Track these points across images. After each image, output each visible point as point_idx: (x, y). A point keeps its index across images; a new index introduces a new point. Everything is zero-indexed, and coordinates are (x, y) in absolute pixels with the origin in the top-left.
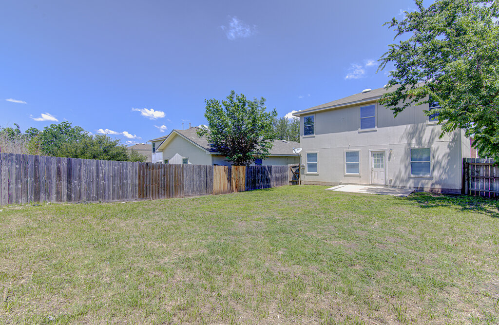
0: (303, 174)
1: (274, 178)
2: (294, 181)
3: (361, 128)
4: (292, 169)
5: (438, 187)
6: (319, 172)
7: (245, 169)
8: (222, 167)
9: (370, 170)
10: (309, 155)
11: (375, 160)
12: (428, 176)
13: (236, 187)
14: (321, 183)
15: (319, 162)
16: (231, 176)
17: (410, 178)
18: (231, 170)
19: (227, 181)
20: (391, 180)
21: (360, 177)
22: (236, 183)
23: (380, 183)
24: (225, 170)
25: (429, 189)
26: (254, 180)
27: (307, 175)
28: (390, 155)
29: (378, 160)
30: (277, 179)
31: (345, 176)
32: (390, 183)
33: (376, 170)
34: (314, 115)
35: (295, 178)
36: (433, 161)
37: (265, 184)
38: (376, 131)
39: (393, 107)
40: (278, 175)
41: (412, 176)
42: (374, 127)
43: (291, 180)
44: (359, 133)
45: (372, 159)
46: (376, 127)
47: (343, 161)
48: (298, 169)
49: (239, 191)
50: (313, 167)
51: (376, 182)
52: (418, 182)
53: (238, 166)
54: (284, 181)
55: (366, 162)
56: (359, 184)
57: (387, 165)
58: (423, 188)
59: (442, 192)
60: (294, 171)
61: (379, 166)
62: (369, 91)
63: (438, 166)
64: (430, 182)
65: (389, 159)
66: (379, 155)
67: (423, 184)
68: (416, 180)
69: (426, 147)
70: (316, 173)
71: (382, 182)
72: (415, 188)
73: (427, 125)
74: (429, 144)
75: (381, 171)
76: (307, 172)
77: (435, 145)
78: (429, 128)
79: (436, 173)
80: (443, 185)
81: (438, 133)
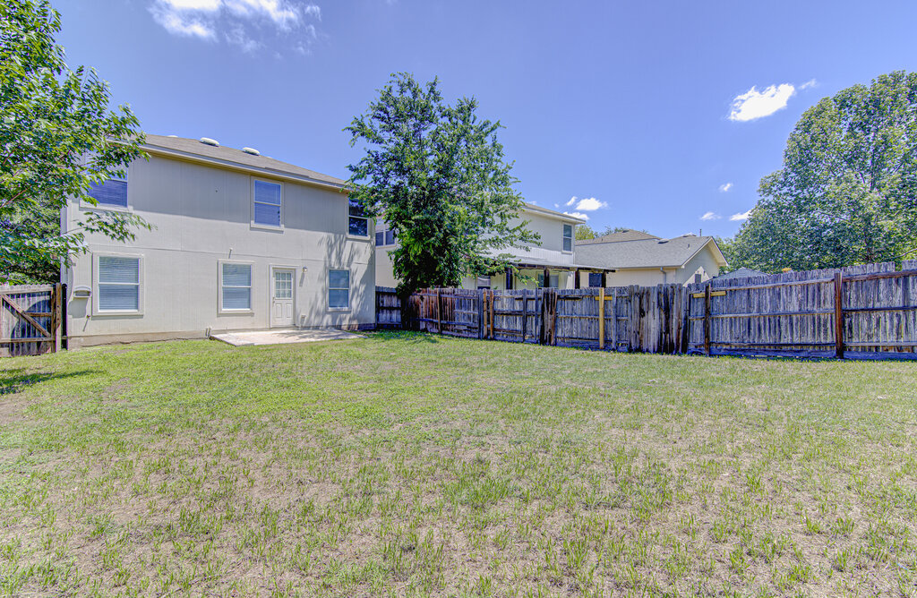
0: (81, 314)
2: (25, 340)
3: (256, 222)
5: (355, 323)
6: (144, 309)
9: (271, 301)
10: (107, 263)
11: (278, 284)
12: (346, 309)
14: (146, 337)
15: (147, 281)
17: (326, 312)
20: (303, 317)
21: (252, 315)
23: (285, 324)
25: (346, 325)
27: (98, 318)
28: (303, 276)
29: (284, 284)
31: (220, 315)
32: (302, 322)
33: (280, 301)
35: (26, 329)
36: (352, 287)
38: (282, 232)
41: (330, 309)
42: (279, 224)
43: (6, 339)
44: (252, 229)
45: (273, 280)
46: (283, 226)
47: (212, 283)
48: (51, 302)
50: (121, 295)
51: (279, 323)
52: (337, 318)
55: (264, 285)
56: (250, 330)
57: (297, 293)
58: (341, 326)
59: (358, 329)
60: (22, 305)
61: (284, 295)
63: (356, 294)
64: (348, 317)
65: (301, 282)
66: (285, 276)
67: (341, 321)
68: (335, 315)
69: (346, 268)
70: (134, 311)
71: (289, 322)
72: (333, 326)
73: (347, 239)
74: (349, 265)
75: (287, 304)
76: (99, 311)
77: (353, 267)
78: (349, 243)
79: (355, 303)
80: (359, 321)
81: (358, 252)
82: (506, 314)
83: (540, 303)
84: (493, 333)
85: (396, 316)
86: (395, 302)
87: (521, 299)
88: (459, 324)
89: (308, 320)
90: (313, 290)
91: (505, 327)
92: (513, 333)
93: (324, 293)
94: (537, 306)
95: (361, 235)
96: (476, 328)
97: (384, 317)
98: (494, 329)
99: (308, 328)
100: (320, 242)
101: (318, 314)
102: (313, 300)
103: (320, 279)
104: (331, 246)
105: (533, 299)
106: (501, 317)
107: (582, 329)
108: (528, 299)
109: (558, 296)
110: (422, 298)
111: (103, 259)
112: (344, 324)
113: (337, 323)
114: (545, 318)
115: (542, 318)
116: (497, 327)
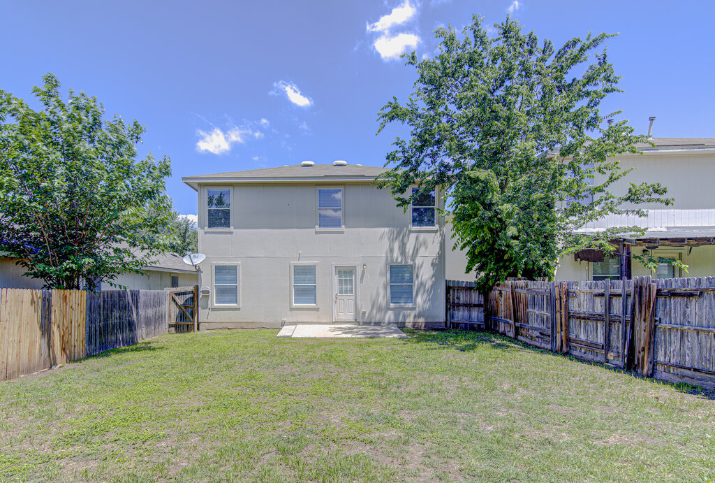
0: (205, 307)
1: (143, 320)
2: (182, 323)
3: (320, 226)
4: (176, 298)
5: (421, 320)
6: (241, 304)
7: (84, 298)
8: (26, 294)
9: (334, 297)
10: (220, 270)
11: (340, 281)
12: (410, 305)
13: (63, 349)
14: (244, 325)
15: (242, 283)
16: (50, 319)
17: (388, 309)
18: (49, 301)
19: (39, 333)
20: (364, 313)
21: (317, 309)
22: (62, 337)
23: (347, 318)
24: (32, 302)
25: (411, 324)
26: (106, 326)
27: (214, 309)
28: (363, 272)
29: (346, 281)
30: (148, 322)
31: (292, 309)
32: (363, 318)
33: (343, 298)
34: (231, 189)
35: (182, 316)
36: (416, 283)
37: (127, 334)
38: (343, 233)
39: (399, 195)
40: (150, 312)
41: (392, 305)
42: (340, 226)
43: (173, 322)
44: (316, 233)
45: (336, 278)
46: (343, 226)
47: (288, 283)
48: (192, 299)
49: (71, 359)
50: (228, 293)
51: (343, 317)
52: (399, 314)
53: (67, 292)
54: (159, 325)
55: (327, 283)
56: (315, 323)
57: (358, 289)
58: (404, 323)
59: (425, 327)
60: (180, 301)
61: (346, 292)
62: (311, 166)
63: (422, 290)
64: (413, 314)
65: (362, 279)
66: (346, 273)
67: (404, 317)
68: (397, 311)
69: (410, 262)
70: (234, 305)
71: (351, 317)
72: (395, 323)
73: (411, 232)
74: (413, 260)
75: (349, 300)
76: (215, 305)
77: (418, 261)
78: (413, 236)
79: (419, 300)
80: (426, 318)
81: (425, 243)
82: (584, 318)
83: (630, 300)
84: (567, 345)
85: (477, 315)
86: (475, 298)
87: (602, 295)
88: (533, 328)
89: (370, 314)
90: (375, 286)
91: (582, 337)
92: (592, 346)
93: (385, 288)
94: (625, 307)
95: (426, 225)
96: (549, 336)
97: (460, 315)
98: (569, 340)
99: (369, 323)
100: (382, 237)
101: (380, 309)
102: (374, 295)
103: (381, 274)
104: (392, 241)
105: (619, 295)
106: (578, 321)
107: (701, 353)
108: (612, 296)
109: (658, 291)
110: (501, 293)
111: (216, 267)
112: (407, 320)
113: (400, 320)
114: (637, 328)
115: (632, 327)
116: (573, 336)
